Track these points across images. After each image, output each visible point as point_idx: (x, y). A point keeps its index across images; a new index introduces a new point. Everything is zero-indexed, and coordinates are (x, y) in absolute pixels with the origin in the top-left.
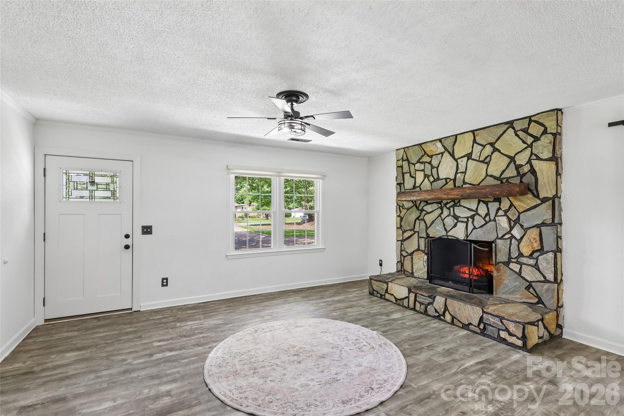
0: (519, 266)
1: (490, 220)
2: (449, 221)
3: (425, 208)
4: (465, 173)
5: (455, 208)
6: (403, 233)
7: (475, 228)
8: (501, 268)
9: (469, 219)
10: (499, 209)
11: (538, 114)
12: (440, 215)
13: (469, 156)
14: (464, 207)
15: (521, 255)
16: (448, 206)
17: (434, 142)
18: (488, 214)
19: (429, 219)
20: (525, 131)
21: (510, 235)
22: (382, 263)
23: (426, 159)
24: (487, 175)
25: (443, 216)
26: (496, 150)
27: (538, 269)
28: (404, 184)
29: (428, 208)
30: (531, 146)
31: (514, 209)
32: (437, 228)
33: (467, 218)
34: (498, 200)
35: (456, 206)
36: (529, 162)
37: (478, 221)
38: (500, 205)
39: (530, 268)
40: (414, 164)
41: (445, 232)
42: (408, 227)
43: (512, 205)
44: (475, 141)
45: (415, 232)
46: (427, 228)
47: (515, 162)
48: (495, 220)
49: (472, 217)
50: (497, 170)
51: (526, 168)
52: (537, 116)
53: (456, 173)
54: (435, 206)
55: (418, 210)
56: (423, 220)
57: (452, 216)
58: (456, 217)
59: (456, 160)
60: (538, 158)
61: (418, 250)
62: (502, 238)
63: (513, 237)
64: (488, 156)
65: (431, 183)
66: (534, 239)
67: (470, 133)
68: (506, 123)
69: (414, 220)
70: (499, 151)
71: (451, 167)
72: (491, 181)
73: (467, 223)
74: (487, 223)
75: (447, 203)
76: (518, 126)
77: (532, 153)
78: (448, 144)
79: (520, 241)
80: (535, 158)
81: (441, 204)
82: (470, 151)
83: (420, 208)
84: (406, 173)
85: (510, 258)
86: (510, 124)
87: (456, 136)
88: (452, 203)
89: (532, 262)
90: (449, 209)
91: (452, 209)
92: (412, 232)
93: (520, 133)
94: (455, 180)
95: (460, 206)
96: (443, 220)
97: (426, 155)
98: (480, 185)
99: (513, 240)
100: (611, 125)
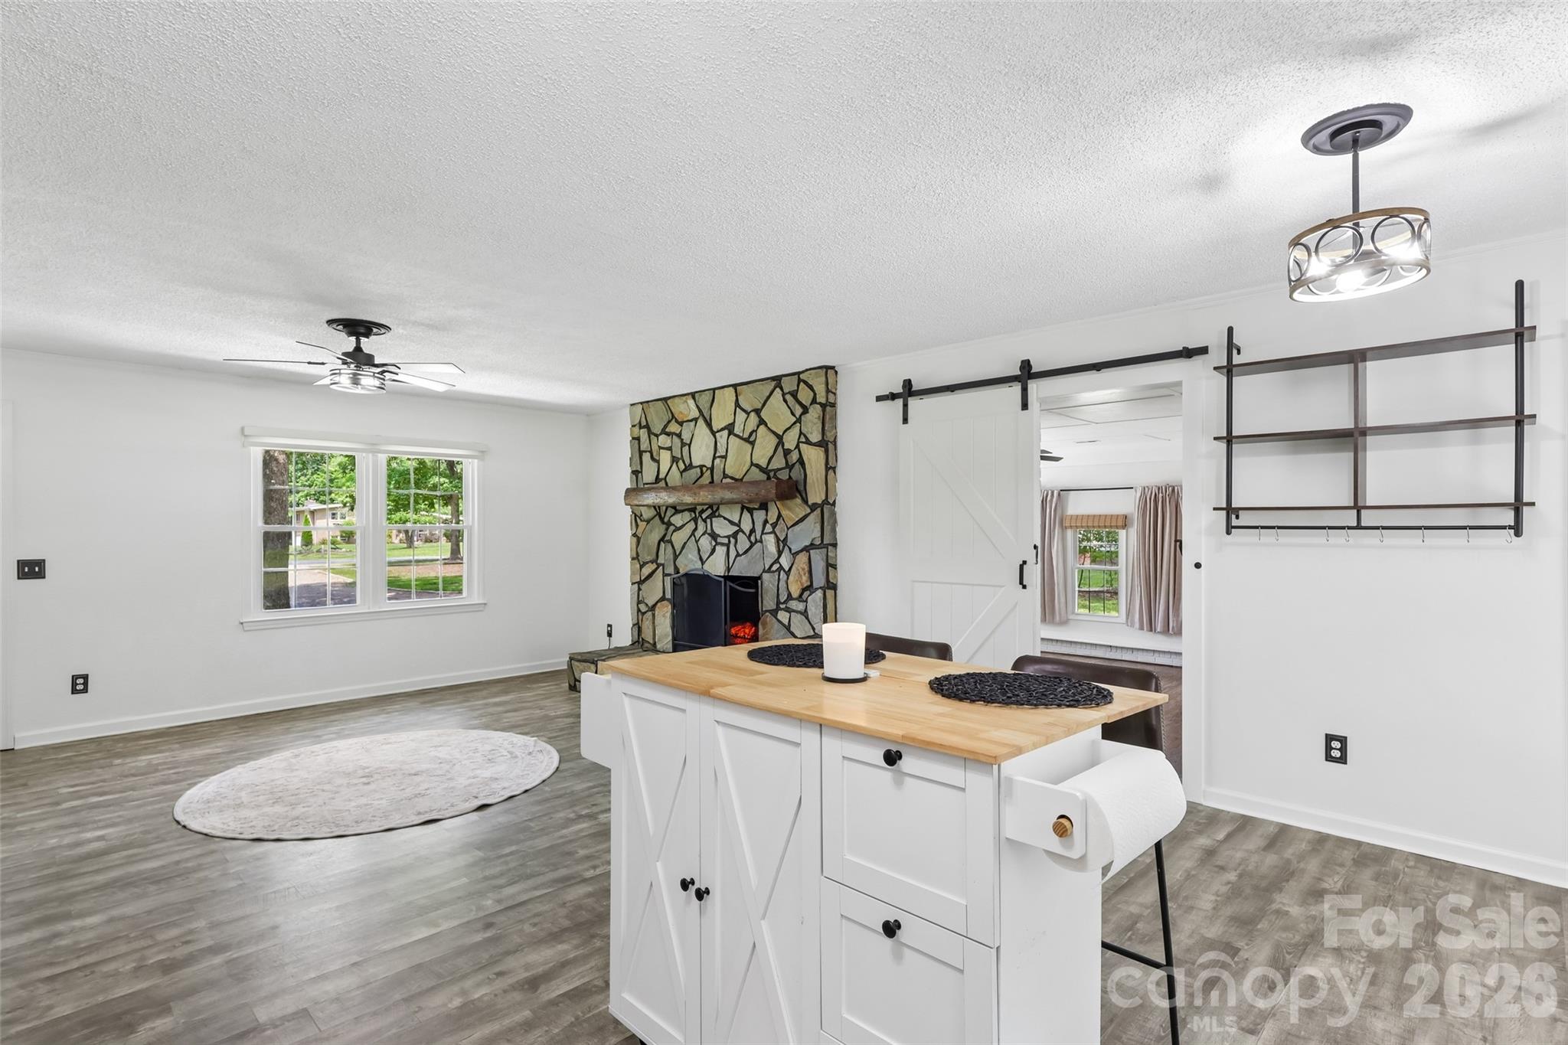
0: (788, 615)
1: (756, 541)
2: (706, 543)
3: (673, 520)
4: (725, 457)
5: (713, 519)
6: (641, 567)
7: (738, 555)
8: (768, 619)
9: (731, 539)
10: (766, 522)
11: (807, 370)
12: (693, 534)
13: (730, 428)
14: (725, 518)
15: (790, 597)
16: (704, 516)
17: (684, 398)
18: (753, 531)
19: (678, 538)
20: (794, 394)
21: (778, 565)
22: (611, 631)
23: (674, 428)
24: (752, 464)
25: (698, 534)
26: (762, 422)
27: (807, 618)
28: (641, 472)
29: (678, 520)
30: (799, 420)
31: (783, 522)
32: (690, 556)
33: (728, 537)
34: (764, 506)
35: (715, 517)
36: (797, 447)
37: (743, 543)
38: (767, 515)
39: (799, 616)
40: (657, 436)
41: (700, 563)
42: (648, 555)
43: (780, 516)
44: (737, 405)
45: (658, 565)
46: (676, 557)
47: (783, 446)
48: (761, 541)
49: (735, 535)
50: (763, 456)
51: (795, 456)
52: (806, 373)
53: (714, 458)
54: (687, 516)
55: (663, 522)
56: (670, 542)
57: (709, 534)
58: (714, 536)
59: (714, 433)
60: (808, 442)
61: (663, 599)
62: (769, 571)
63: (781, 568)
64: (753, 431)
65: (681, 473)
66: (803, 569)
67: (731, 388)
68: (773, 379)
69: (656, 542)
70: (766, 425)
71: (707, 446)
72: (756, 475)
73: (728, 546)
74: (752, 545)
75: (703, 511)
76: (789, 385)
77: (801, 433)
78: (704, 400)
79: (788, 573)
80: (804, 440)
81: (695, 513)
82: (732, 421)
83: (666, 520)
84: (646, 452)
85: (778, 603)
86: (777, 380)
87: (714, 390)
88: (709, 512)
89: (801, 607)
90: (705, 521)
91: (708, 521)
92: (654, 566)
93: (788, 397)
94: (712, 469)
95: (720, 516)
96: (697, 542)
97: (674, 420)
98: (744, 480)
99: (782, 572)
100: (879, 399)
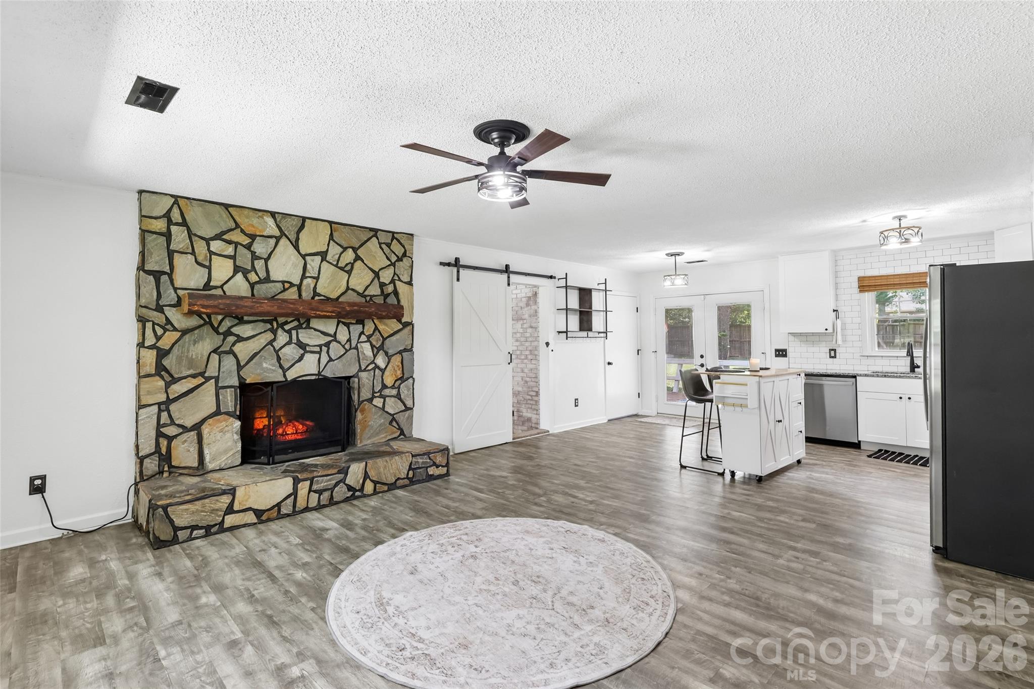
0: (382, 400)
1: (350, 349)
2: (290, 352)
3: (235, 330)
4: (317, 278)
5: (299, 330)
6: (168, 385)
7: (331, 360)
8: (366, 407)
9: (323, 347)
10: (362, 333)
11: (401, 233)
12: (271, 343)
13: (323, 255)
14: (315, 330)
15: (384, 386)
16: (287, 327)
17: (260, 214)
18: (349, 340)
19: (243, 350)
20: (389, 245)
21: (373, 365)
23: (236, 236)
24: (348, 288)
25: (277, 345)
26: (358, 258)
27: (400, 399)
28: (170, 275)
29: (245, 330)
30: (393, 264)
31: (379, 334)
32: (265, 365)
33: (320, 346)
34: (361, 322)
35: (302, 328)
36: (393, 281)
37: (336, 350)
38: (363, 328)
39: (393, 399)
40: (208, 241)
41: (280, 371)
42: (189, 369)
43: (376, 328)
44: (331, 237)
45: (208, 379)
46: (240, 367)
47: (379, 279)
48: (356, 348)
49: (327, 345)
50: (360, 284)
51: (390, 288)
52: (400, 235)
53: (304, 277)
54: (261, 327)
55: (218, 333)
56: (231, 352)
57: (294, 343)
58: (302, 346)
59: (304, 257)
60: (400, 280)
61: (218, 413)
62: (365, 370)
63: (377, 367)
64: (350, 263)
65: (252, 286)
66: (398, 366)
67: (327, 223)
68: (371, 229)
69: (206, 354)
70: (363, 261)
71: (295, 266)
72: (351, 297)
73: (320, 353)
74: (347, 351)
75: (286, 323)
76: (384, 238)
77: (395, 274)
78: (290, 227)
79: (383, 371)
80: (397, 279)
81: (272, 324)
82: (325, 250)
83: (221, 330)
85: (374, 392)
86: (375, 232)
87: (304, 219)
88: (295, 323)
89: (394, 392)
90: (289, 332)
91: (294, 333)
92: (200, 380)
93: (384, 246)
94: (299, 287)
95: (308, 327)
96: (277, 352)
97: (239, 230)
98: (340, 300)
99: (377, 371)
100: (442, 264)
